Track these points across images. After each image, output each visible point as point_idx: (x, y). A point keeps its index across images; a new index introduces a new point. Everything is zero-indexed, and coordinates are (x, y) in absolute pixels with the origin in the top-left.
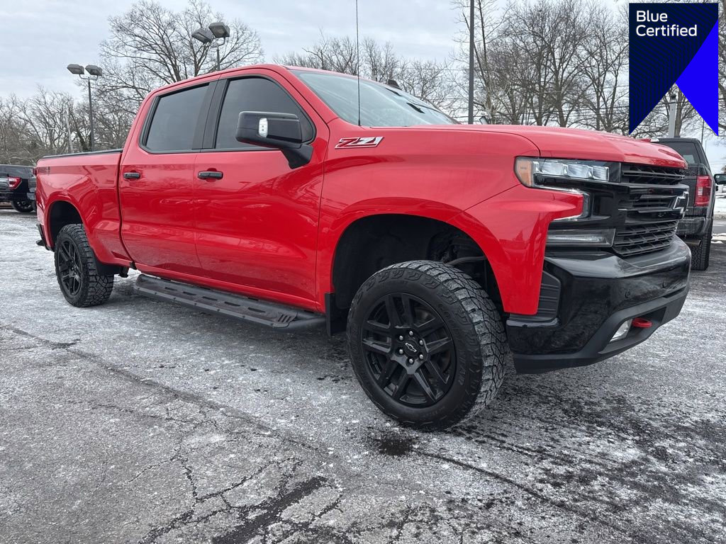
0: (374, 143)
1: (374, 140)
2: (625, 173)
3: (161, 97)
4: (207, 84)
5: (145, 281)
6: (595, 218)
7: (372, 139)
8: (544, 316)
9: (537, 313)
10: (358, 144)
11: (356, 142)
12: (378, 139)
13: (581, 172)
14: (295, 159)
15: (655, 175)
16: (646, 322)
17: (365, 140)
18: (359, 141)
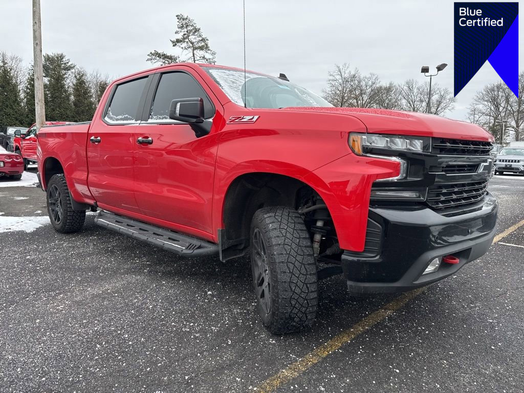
0: (253, 120)
1: (253, 118)
2: (435, 145)
3: (118, 85)
4: (147, 77)
5: (103, 215)
6: (410, 179)
7: (251, 117)
8: (369, 253)
9: (364, 251)
10: (243, 120)
11: (241, 120)
12: (256, 117)
13: (400, 144)
14: (199, 130)
15: (461, 147)
16: (455, 259)
17: (247, 118)
18: (243, 118)
